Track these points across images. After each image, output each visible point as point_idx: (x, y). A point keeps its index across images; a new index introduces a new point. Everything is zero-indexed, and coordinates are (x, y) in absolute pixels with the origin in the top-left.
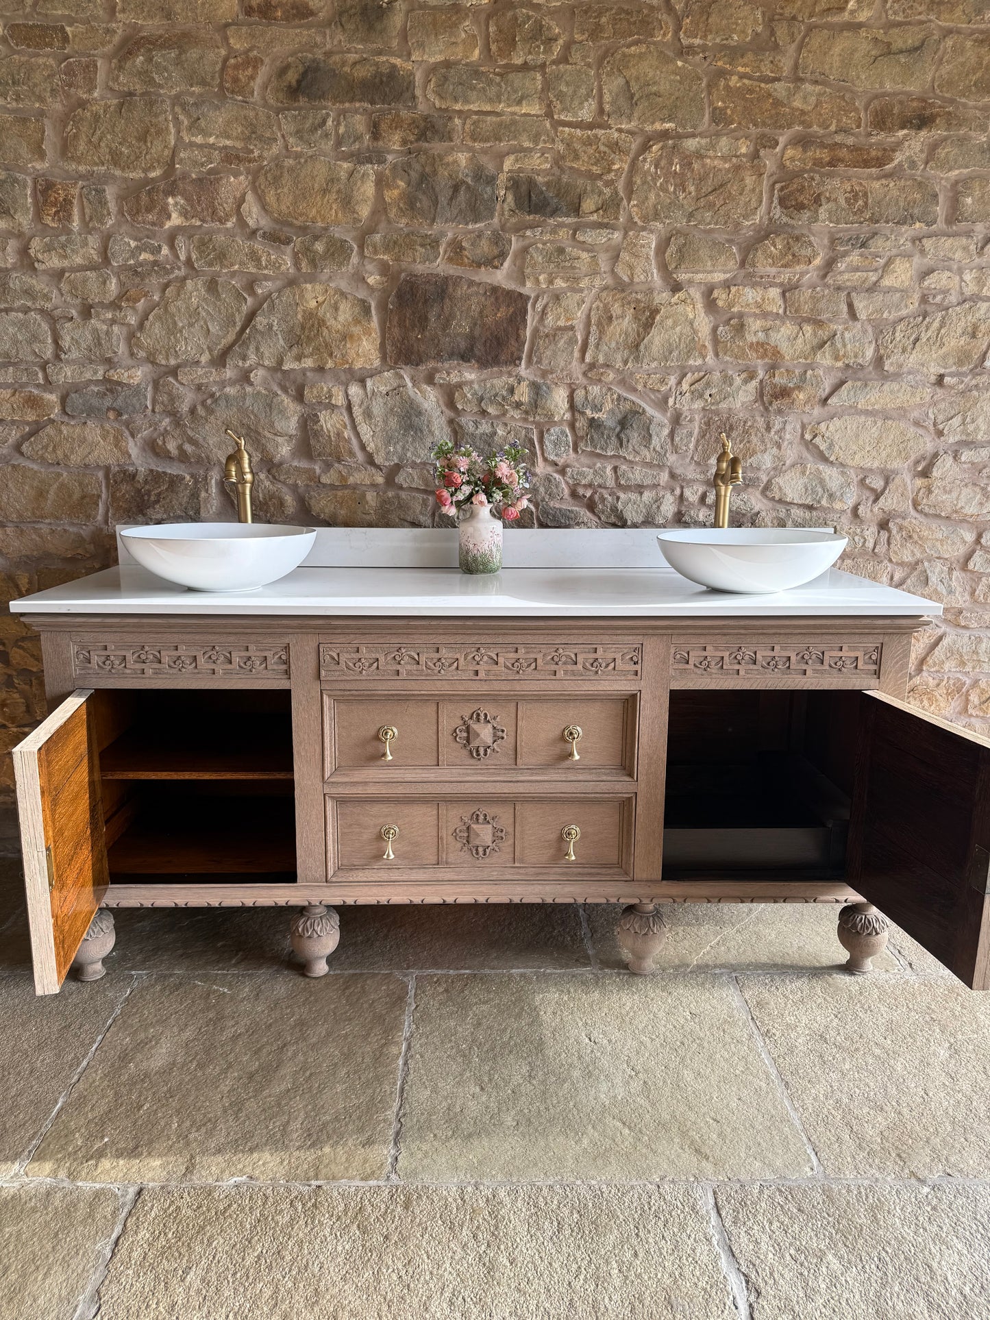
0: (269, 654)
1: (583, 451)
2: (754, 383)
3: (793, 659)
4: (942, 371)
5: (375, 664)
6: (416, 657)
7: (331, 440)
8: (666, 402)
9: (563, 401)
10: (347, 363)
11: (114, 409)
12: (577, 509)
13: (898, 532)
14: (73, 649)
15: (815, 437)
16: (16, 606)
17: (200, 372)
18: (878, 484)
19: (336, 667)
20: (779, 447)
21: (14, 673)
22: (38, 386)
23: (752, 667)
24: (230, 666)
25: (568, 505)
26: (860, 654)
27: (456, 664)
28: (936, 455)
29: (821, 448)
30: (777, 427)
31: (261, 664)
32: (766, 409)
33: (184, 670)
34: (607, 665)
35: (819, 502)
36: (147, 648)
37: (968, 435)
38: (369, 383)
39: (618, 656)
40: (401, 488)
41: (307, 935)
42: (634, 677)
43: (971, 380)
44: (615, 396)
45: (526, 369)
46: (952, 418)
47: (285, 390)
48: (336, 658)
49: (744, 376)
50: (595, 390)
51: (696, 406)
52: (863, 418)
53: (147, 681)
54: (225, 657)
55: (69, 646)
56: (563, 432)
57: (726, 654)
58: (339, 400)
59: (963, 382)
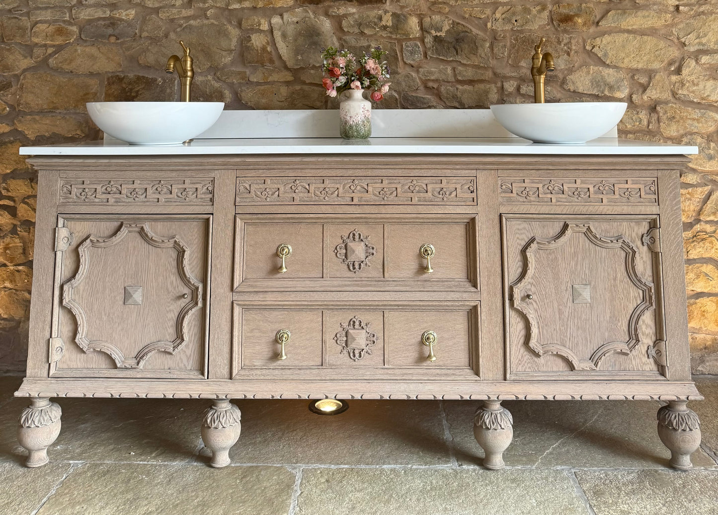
0: (199, 186)
1: (431, 57)
2: (546, 14)
3: (592, 189)
4: (677, 3)
5: (277, 193)
6: (307, 187)
7: (258, 53)
8: (486, 25)
9: (416, 26)
10: (272, 4)
11: (114, 35)
12: (429, 97)
13: (664, 114)
14: (60, 183)
15: (594, 47)
16: (24, 151)
17: (174, 11)
18: (643, 80)
19: (248, 195)
20: (569, 54)
21: (19, 223)
22: (64, 21)
23: (561, 196)
24: (170, 196)
25: (422, 94)
26: (642, 186)
27: (336, 192)
28: (683, 59)
29: (599, 56)
30: (565, 41)
31: (193, 194)
32: (556, 29)
33: (137, 199)
34: (450, 194)
35: (603, 92)
36: (112, 183)
37: (704, 45)
38: (286, 16)
39: (458, 186)
40: (304, 83)
41: (213, 426)
42: (472, 203)
43: (699, 8)
44: (451, 22)
45: (390, 6)
46: (689, 34)
47: (230, 23)
48: (248, 188)
49: (538, 8)
50: (437, 18)
51: (507, 28)
52: (626, 35)
53: (109, 208)
54: (168, 189)
55: (57, 181)
56: (416, 45)
57: (540, 186)
58: (265, 26)
59: (693, 9)
